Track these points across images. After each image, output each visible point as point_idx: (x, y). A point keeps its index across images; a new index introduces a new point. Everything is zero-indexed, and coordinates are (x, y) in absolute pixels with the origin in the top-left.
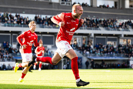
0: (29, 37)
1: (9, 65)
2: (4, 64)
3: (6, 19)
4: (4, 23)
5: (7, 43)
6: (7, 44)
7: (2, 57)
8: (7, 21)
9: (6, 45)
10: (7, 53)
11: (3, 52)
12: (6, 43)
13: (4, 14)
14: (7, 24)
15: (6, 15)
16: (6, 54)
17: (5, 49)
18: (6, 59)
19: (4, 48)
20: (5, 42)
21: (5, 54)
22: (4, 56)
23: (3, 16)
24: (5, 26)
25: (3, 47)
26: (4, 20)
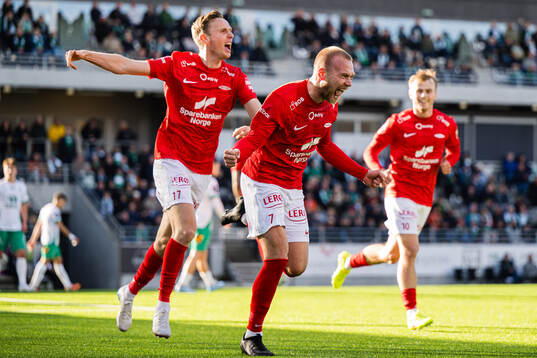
0: (406, 136)
1: (530, 259)
2: (506, 256)
3: (518, 52)
4: (509, 72)
5: (523, 159)
6: (521, 167)
7: (500, 224)
8: (520, 62)
9: (517, 171)
10: (523, 208)
11: (505, 199)
12: (517, 160)
13: (510, 29)
14: (519, 76)
15: (515, 35)
16: (518, 211)
17: (509, 188)
18: (518, 232)
19: (509, 183)
20: (511, 157)
21: (511, 208)
22: (508, 217)
23: (503, 38)
24: (512, 83)
25: (502, 179)
26: (506, 58)
